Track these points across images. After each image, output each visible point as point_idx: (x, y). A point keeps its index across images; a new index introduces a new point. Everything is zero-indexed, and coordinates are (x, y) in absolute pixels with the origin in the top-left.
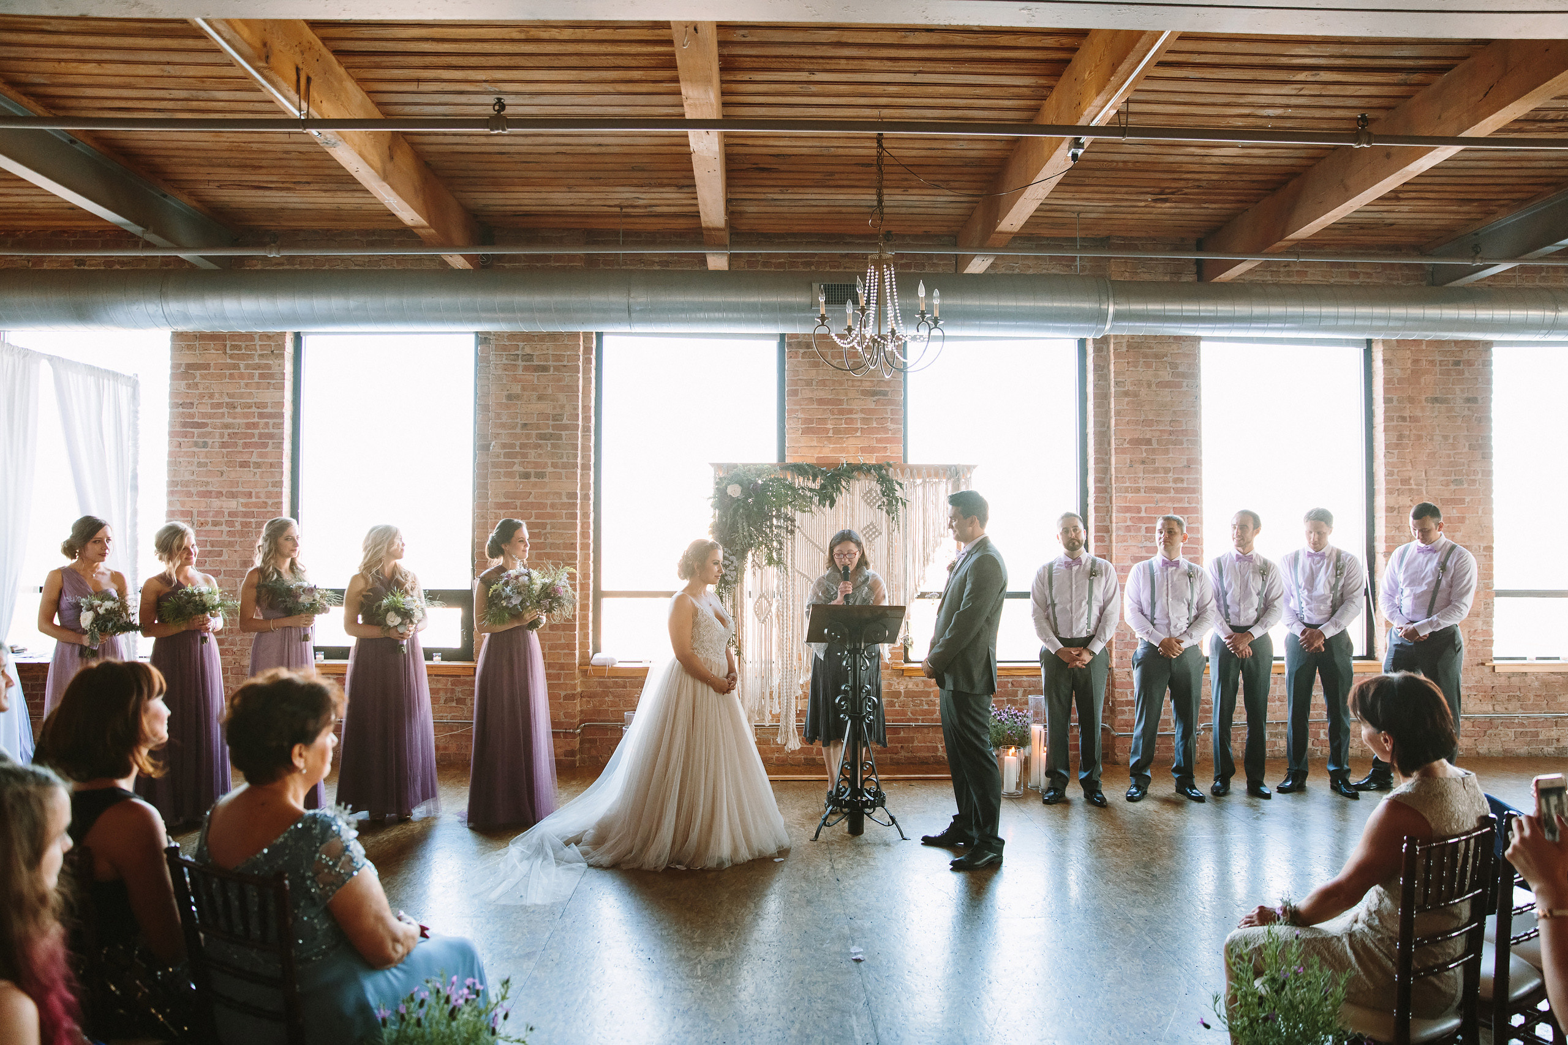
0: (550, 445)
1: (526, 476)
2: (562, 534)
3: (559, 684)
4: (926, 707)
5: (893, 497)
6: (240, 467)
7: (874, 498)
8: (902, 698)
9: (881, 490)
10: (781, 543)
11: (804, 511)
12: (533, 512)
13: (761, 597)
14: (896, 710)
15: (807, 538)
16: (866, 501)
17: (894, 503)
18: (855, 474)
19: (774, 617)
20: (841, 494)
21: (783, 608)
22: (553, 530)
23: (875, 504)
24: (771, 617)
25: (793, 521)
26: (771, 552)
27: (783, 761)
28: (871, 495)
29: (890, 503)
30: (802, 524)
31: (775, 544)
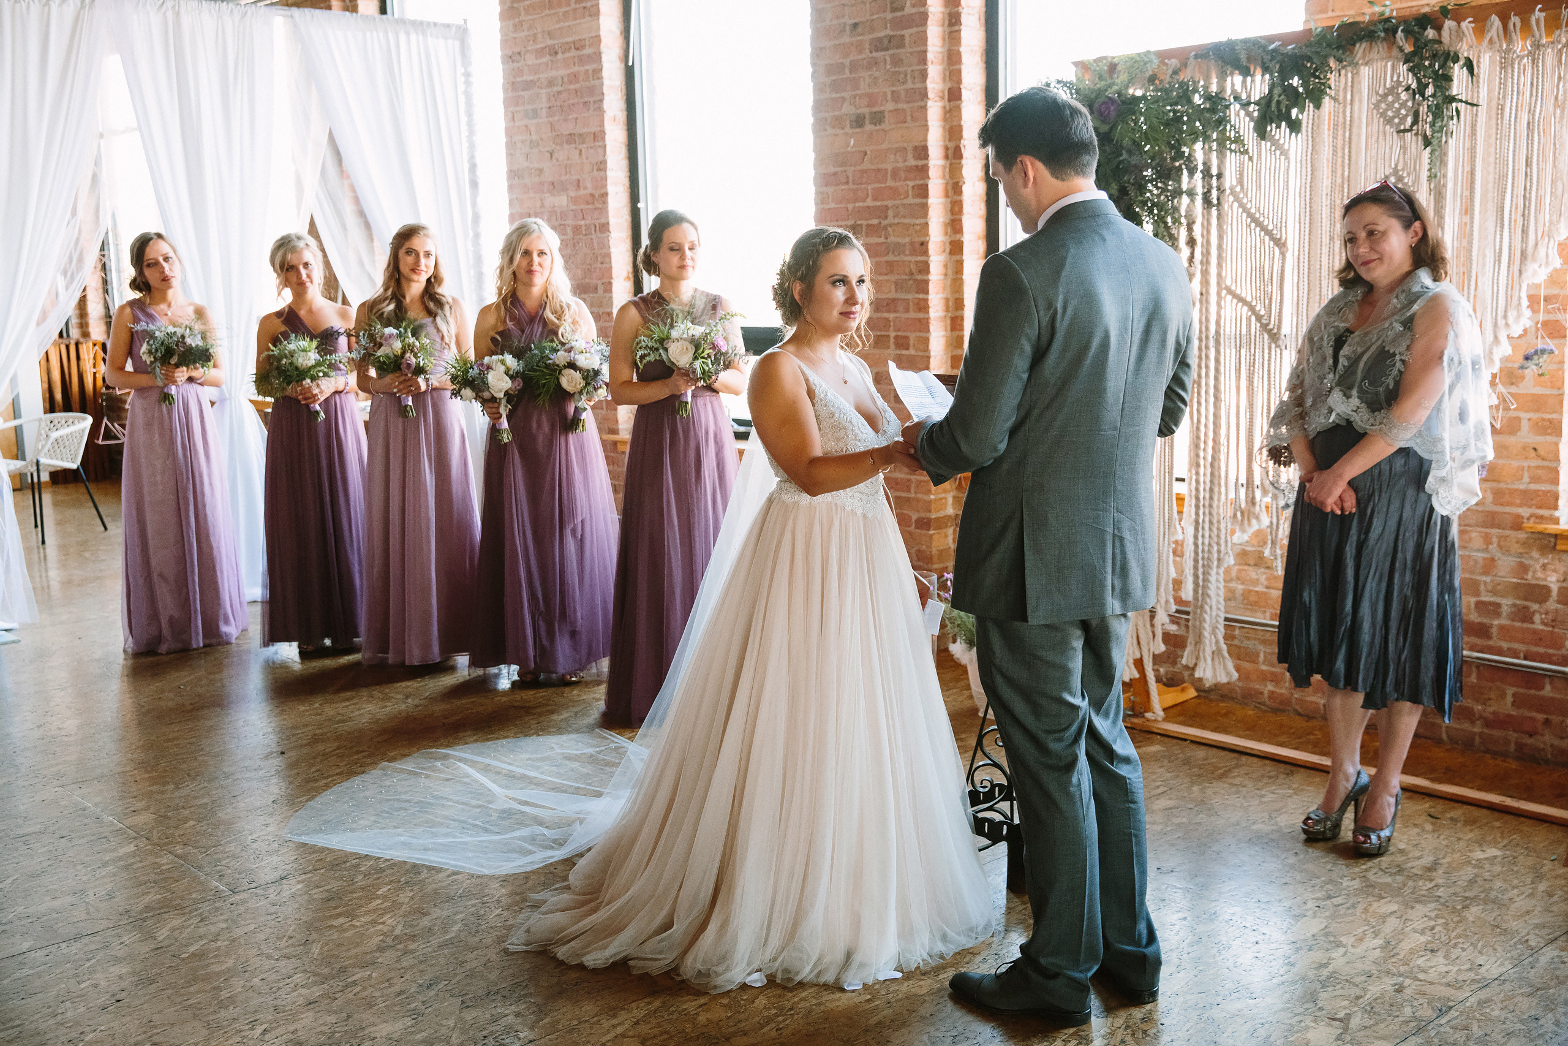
0: (888, 59)
1: (859, 122)
2: (908, 226)
3: (908, 500)
6: (568, 142)
7: (1403, 105)
8: (1552, 604)
9: (1412, 85)
12: (870, 188)
14: (1535, 632)
16: (1383, 115)
18: (1360, 48)
22: (896, 221)
23: (1397, 122)
25: (1218, 176)
27: (1281, 703)
30: (1238, 184)
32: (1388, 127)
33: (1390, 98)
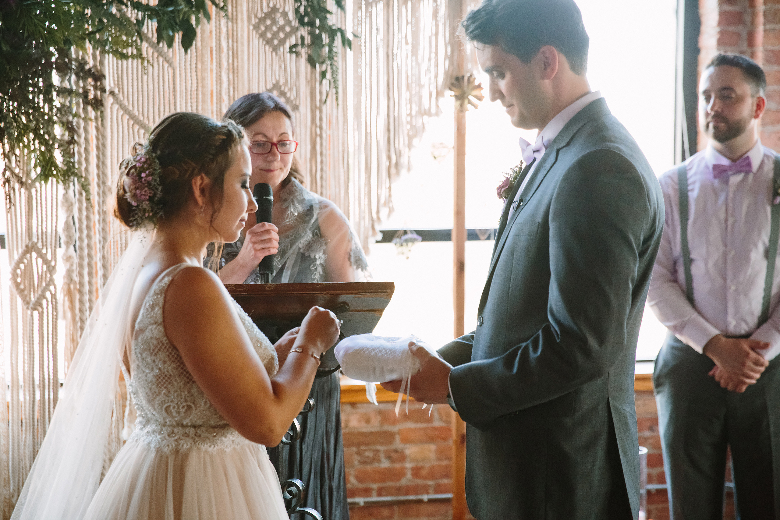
4: (385, 464)
5: (324, 27)
7: (282, 28)
9: (297, 11)
10: (70, 128)
11: (124, 56)
13: (28, 250)
15: (132, 117)
16: (262, 35)
17: (325, 39)
19: (60, 296)
20: (208, 17)
21: (81, 275)
23: (282, 42)
24: (54, 296)
25: (99, 77)
26: (50, 149)
28: (274, 22)
29: (316, 41)
30: (121, 89)
31: (58, 130)
32: (267, 47)
33: (269, 22)
